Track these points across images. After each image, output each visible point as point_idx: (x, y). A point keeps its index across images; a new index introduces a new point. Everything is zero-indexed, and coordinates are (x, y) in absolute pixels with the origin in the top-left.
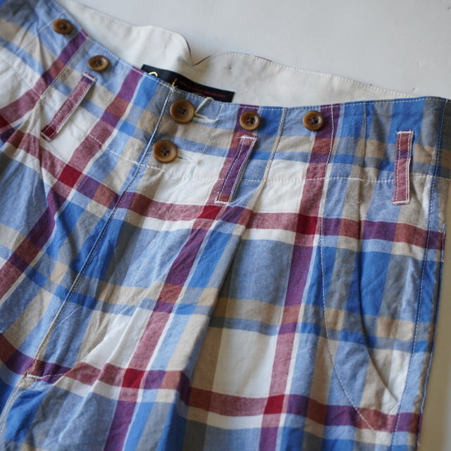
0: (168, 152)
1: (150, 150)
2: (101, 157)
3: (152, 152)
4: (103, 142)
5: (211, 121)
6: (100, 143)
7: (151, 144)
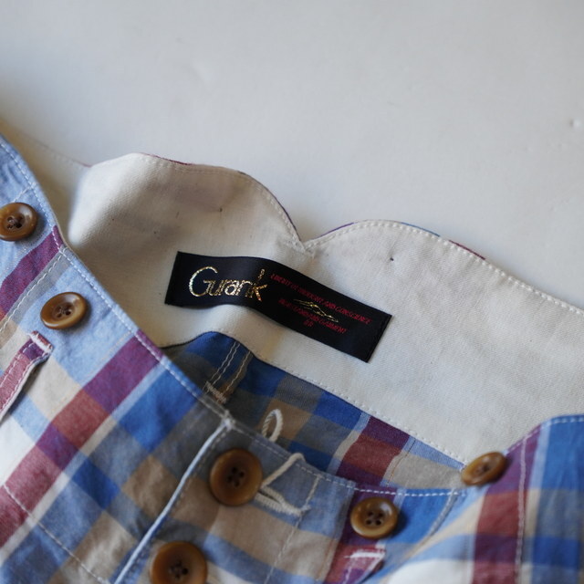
0: (185, 572)
1: (144, 555)
2: (22, 546)
3: (149, 564)
4: (31, 506)
5: (292, 511)
6: (24, 508)
7: (150, 542)
